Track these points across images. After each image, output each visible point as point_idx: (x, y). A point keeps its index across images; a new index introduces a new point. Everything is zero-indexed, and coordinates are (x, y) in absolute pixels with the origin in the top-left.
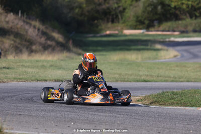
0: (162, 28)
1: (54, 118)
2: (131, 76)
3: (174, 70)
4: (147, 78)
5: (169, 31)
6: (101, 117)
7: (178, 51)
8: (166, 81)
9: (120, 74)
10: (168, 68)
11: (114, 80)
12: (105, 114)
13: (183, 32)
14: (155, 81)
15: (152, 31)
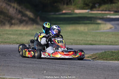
0: (101, 9)
1: (31, 68)
2: (82, 41)
3: (111, 37)
4: (92, 43)
5: (106, 11)
6: (64, 68)
7: (113, 24)
8: (106, 44)
9: (74, 40)
10: (107, 36)
11: (70, 44)
12: (67, 66)
13: (116, 12)
14: (98, 45)
15: (94, 11)
